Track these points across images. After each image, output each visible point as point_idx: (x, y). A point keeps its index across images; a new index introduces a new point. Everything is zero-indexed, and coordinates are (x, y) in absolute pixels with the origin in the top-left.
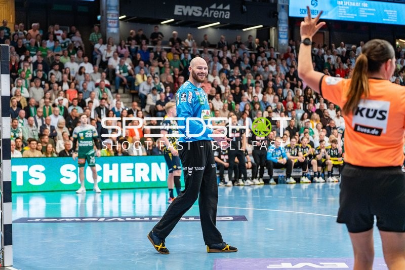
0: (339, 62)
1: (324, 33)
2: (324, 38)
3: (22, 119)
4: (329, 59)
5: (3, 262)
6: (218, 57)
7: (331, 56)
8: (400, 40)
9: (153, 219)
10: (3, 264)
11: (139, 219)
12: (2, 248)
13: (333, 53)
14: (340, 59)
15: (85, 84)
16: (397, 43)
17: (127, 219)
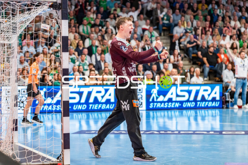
3: (85, 55)
5: (63, 162)
6: (240, 6)
9: (181, 132)
10: (63, 163)
11: (170, 132)
12: (62, 151)
15: (136, 29)
17: (161, 132)
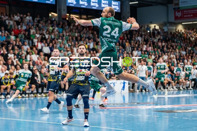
0: (15, 25)
1: (6, 7)
2: (6, 10)
4: (9, 23)
7: (11, 21)
8: (52, 13)
13: (11, 20)
14: (15, 23)
16: (50, 15)
